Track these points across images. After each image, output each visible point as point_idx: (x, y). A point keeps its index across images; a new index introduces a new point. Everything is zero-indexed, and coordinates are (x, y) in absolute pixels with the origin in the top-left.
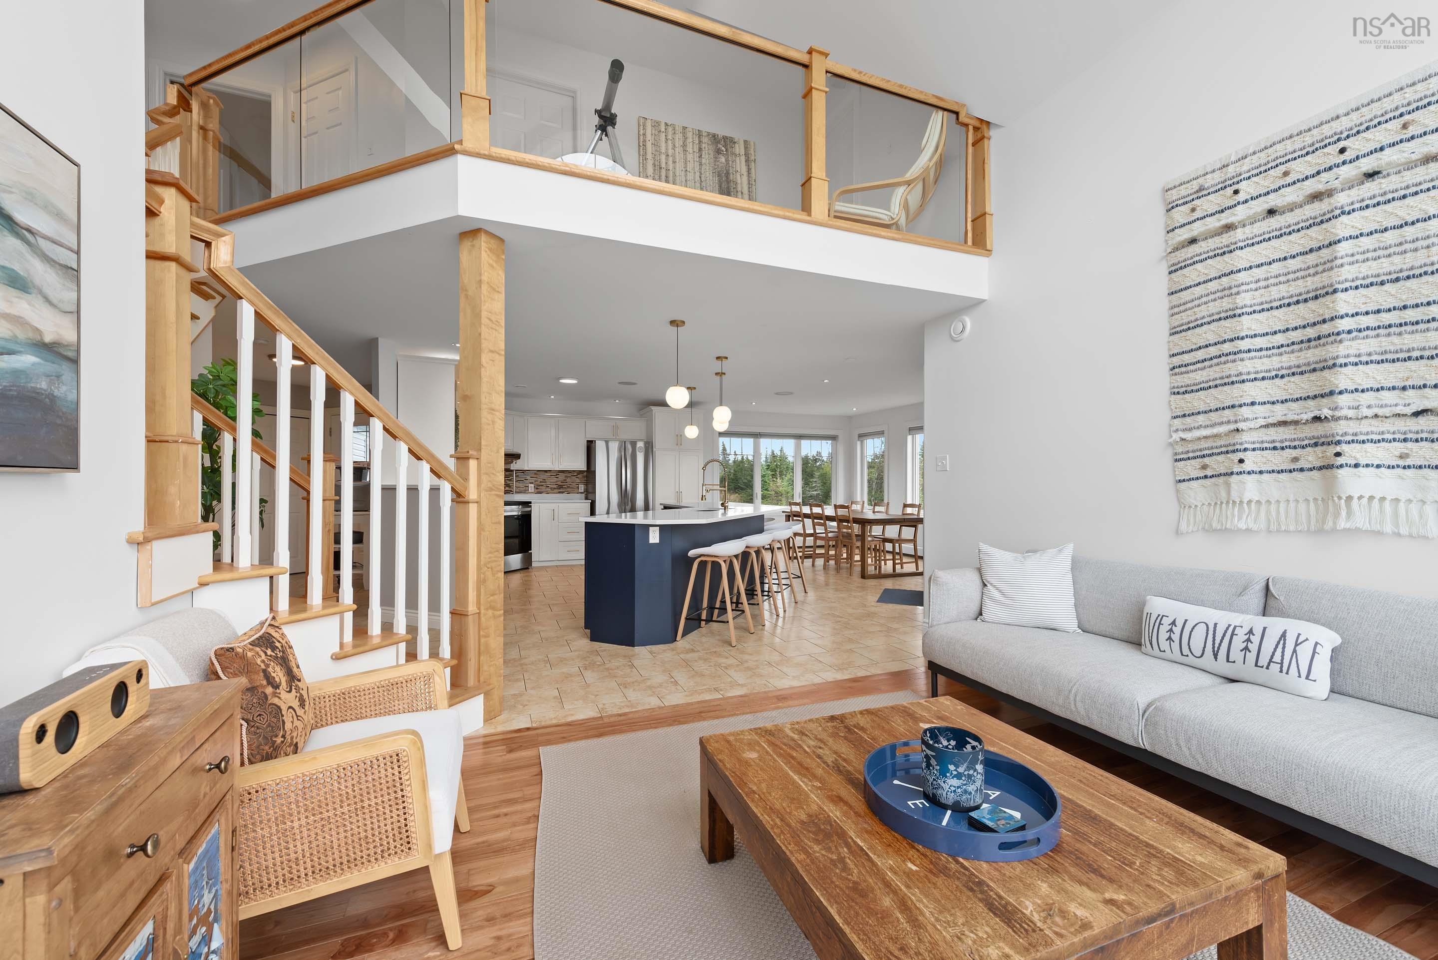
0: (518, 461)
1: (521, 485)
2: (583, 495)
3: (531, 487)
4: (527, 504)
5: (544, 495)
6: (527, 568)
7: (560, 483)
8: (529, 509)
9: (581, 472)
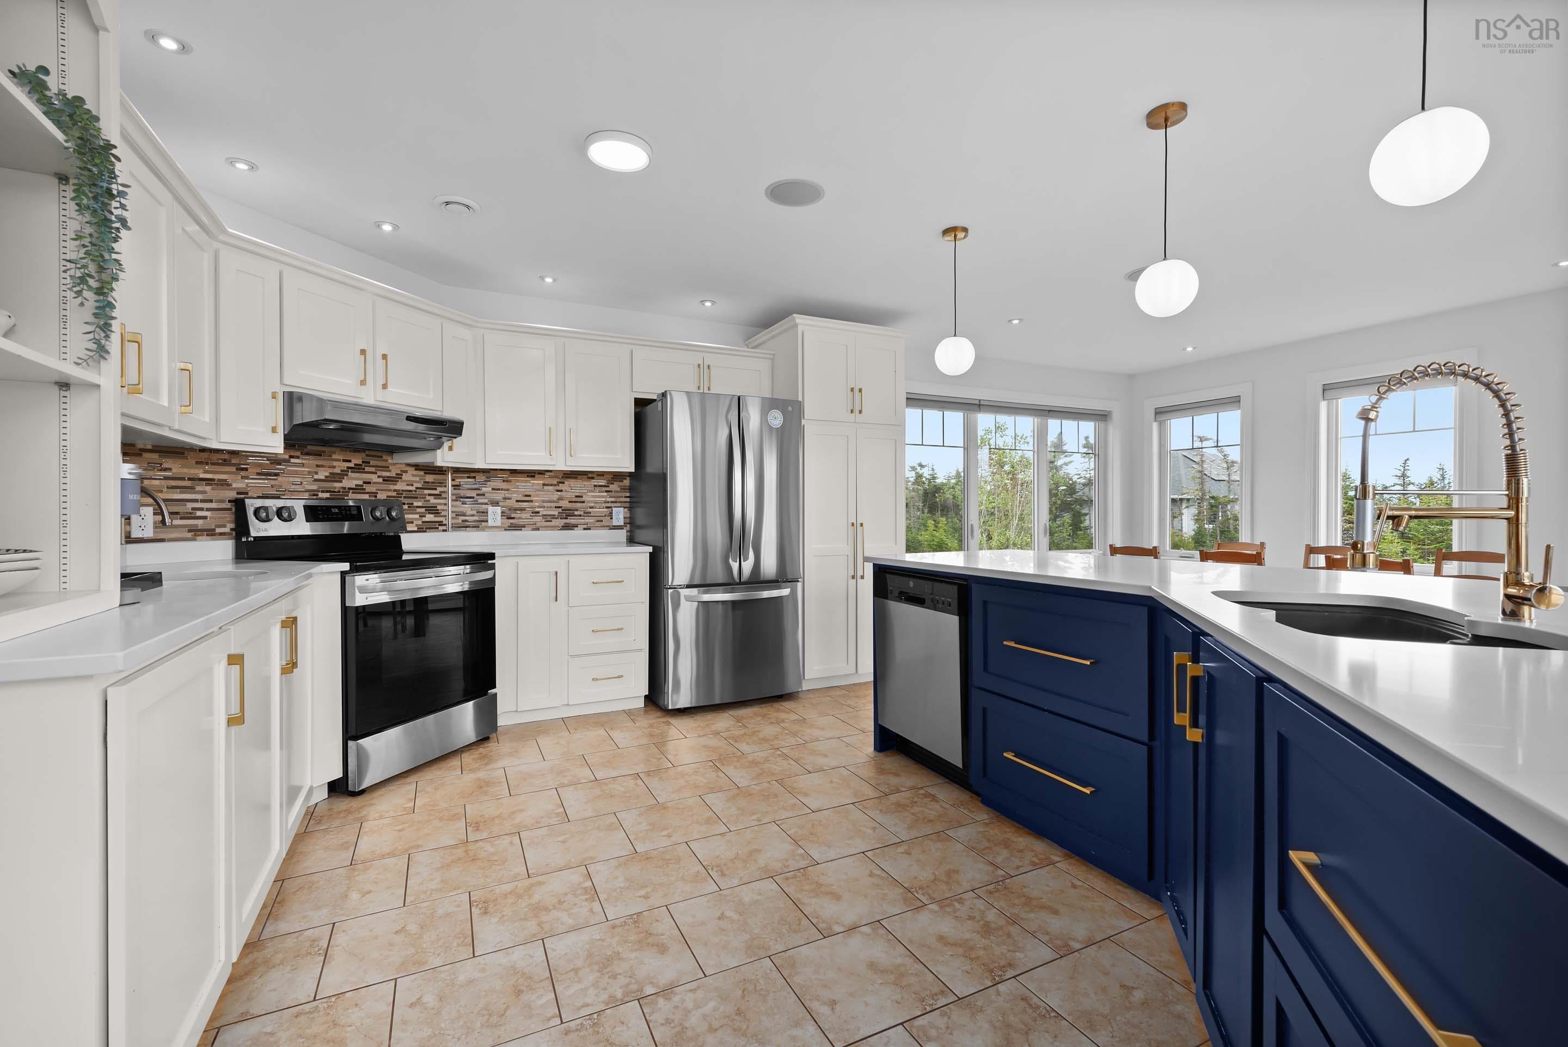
0: (457, 441)
1: (467, 508)
2: (622, 535)
3: (495, 515)
4: (482, 560)
5: (527, 533)
6: (486, 739)
7: (565, 504)
8: (487, 575)
9: (617, 476)
